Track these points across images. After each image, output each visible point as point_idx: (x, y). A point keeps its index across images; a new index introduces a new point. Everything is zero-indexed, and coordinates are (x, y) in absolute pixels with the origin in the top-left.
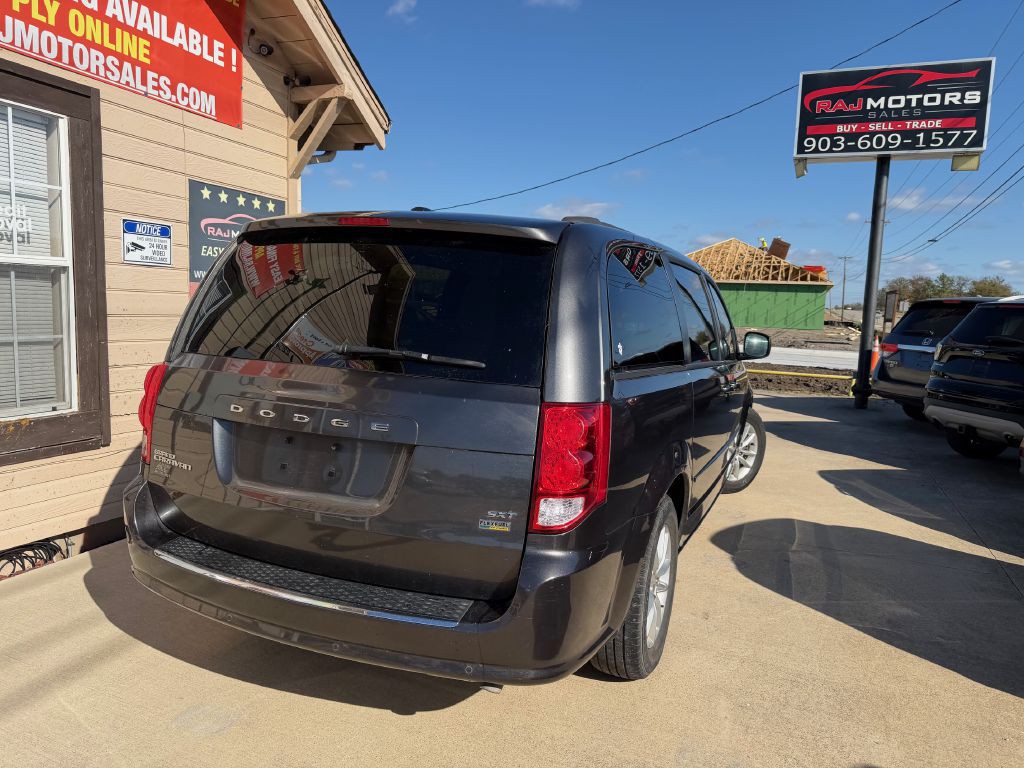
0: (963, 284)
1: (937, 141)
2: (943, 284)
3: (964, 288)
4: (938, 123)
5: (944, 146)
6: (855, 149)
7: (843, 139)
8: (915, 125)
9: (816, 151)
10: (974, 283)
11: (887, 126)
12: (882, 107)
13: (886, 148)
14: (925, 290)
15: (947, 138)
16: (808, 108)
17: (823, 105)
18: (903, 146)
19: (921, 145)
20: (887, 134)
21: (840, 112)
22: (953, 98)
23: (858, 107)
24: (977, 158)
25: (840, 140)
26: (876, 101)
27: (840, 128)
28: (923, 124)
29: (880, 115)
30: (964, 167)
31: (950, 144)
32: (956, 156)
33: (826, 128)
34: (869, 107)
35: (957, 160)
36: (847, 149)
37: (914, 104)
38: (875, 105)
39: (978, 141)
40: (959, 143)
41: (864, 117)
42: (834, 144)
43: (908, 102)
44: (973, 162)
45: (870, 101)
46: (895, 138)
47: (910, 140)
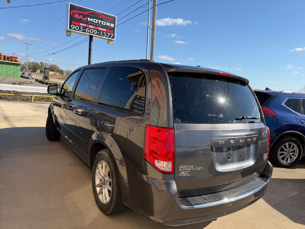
0: (47, 65)
1: (105, 35)
2: (42, 65)
3: (47, 66)
4: (105, 30)
5: (106, 37)
6: (85, 31)
7: (82, 28)
8: (100, 29)
9: (75, 29)
10: (50, 65)
11: (93, 27)
12: (92, 21)
13: (93, 34)
14: (36, 66)
15: (107, 35)
16: (72, 15)
17: (76, 16)
18: (97, 34)
19: (101, 35)
20: (94, 29)
21: (81, 19)
22: (108, 24)
23: (86, 19)
24: (113, 41)
25: (81, 28)
26: (91, 19)
27: (81, 24)
28: (102, 29)
29: (92, 23)
30: (110, 43)
31: (108, 36)
32: (108, 40)
33: (77, 23)
34: (89, 20)
35: (109, 41)
36: (83, 31)
37: (100, 23)
38: (90, 20)
39: (113, 37)
40: (110, 37)
41: (87, 23)
42: (80, 29)
43: (98, 22)
44: (112, 42)
45: (89, 19)
46: (95, 31)
47: (99, 33)
